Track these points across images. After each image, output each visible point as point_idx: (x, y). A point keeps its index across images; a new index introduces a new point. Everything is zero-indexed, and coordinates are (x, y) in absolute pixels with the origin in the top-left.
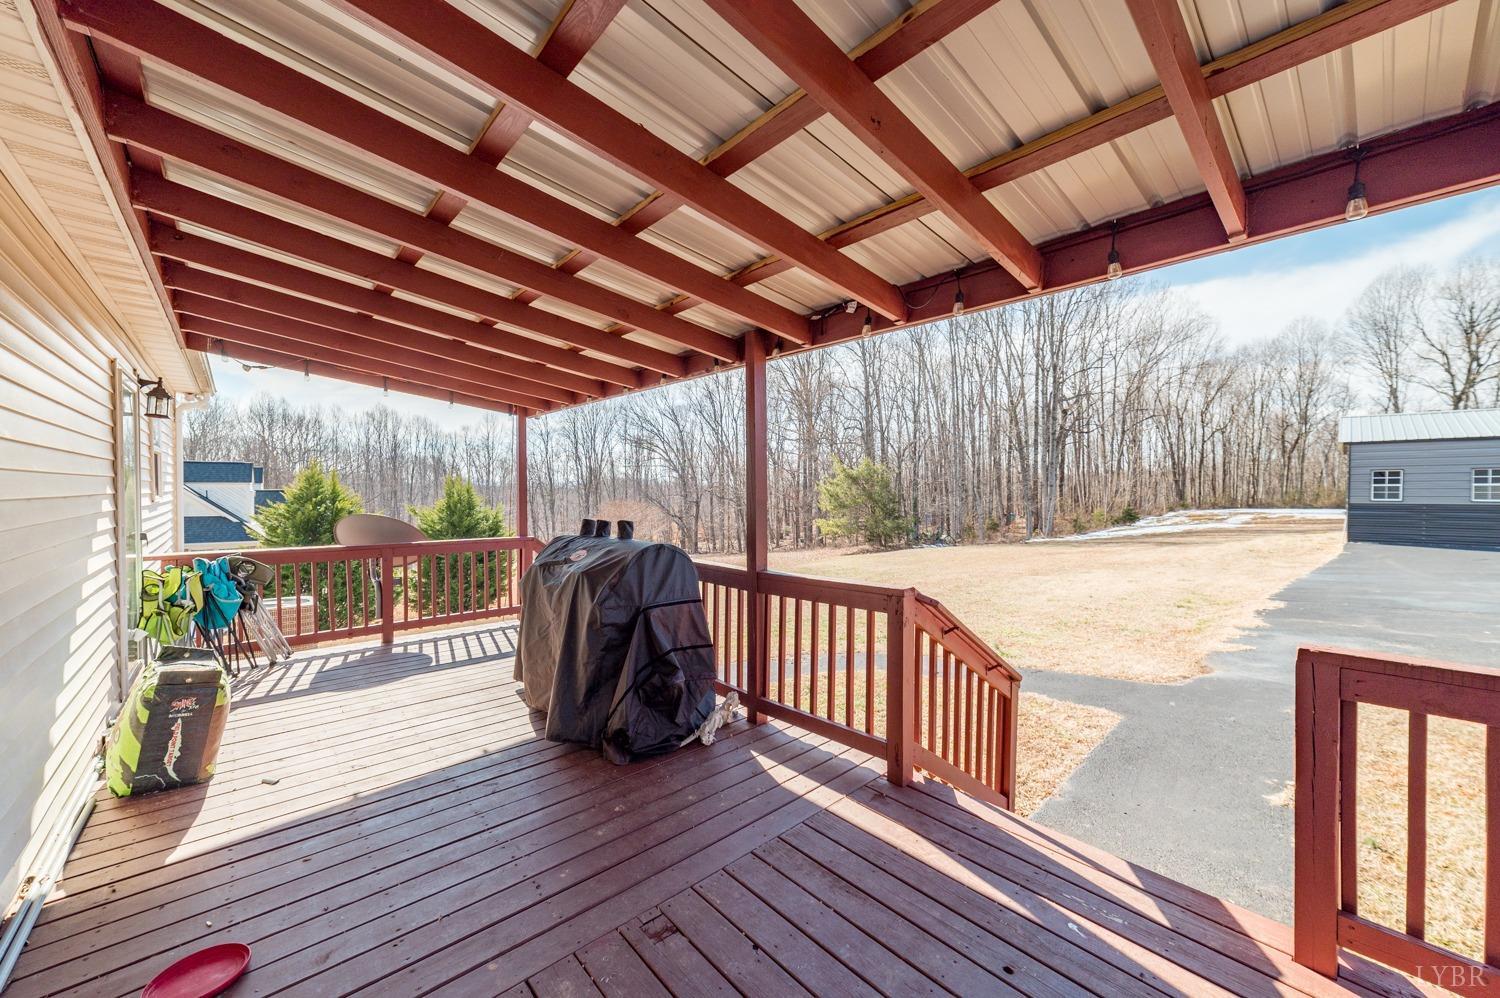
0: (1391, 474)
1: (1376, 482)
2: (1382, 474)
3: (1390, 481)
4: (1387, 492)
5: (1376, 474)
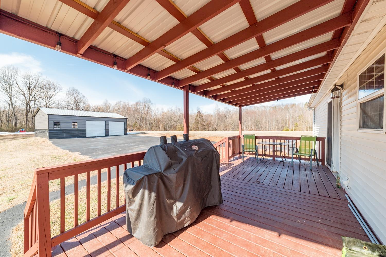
0: (58, 122)
1: (55, 124)
2: (56, 122)
3: (58, 124)
4: (57, 127)
5: (55, 122)
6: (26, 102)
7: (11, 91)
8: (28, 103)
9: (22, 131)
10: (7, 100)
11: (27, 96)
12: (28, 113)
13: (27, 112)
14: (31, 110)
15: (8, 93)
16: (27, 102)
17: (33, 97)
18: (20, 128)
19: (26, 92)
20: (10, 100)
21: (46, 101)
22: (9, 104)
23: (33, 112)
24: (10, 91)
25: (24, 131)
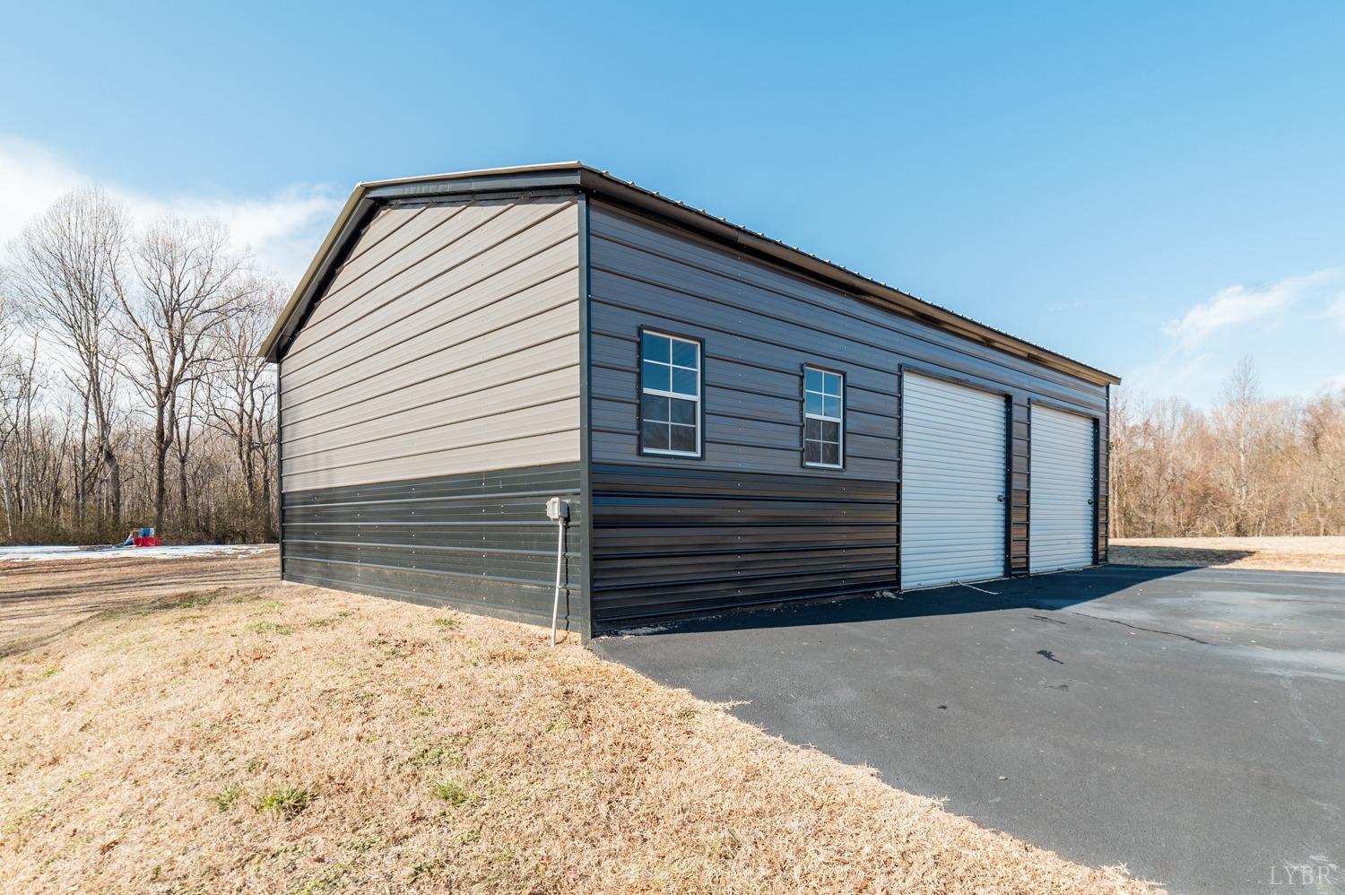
6: (156, 390)
7: (92, 326)
8: (165, 394)
9: (143, 542)
10: (76, 376)
11: (162, 356)
12: (167, 446)
13: (163, 441)
14: (178, 434)
15: (80, 340)
16: (159, 387)
17: (185, 360)
18: (133, 525)
19: (155, 335)
20: (89, 378)
21: (240, 389)
22: (87, 398)
23: (183, 448)
24: (89, 329)
25: (151, 540)
